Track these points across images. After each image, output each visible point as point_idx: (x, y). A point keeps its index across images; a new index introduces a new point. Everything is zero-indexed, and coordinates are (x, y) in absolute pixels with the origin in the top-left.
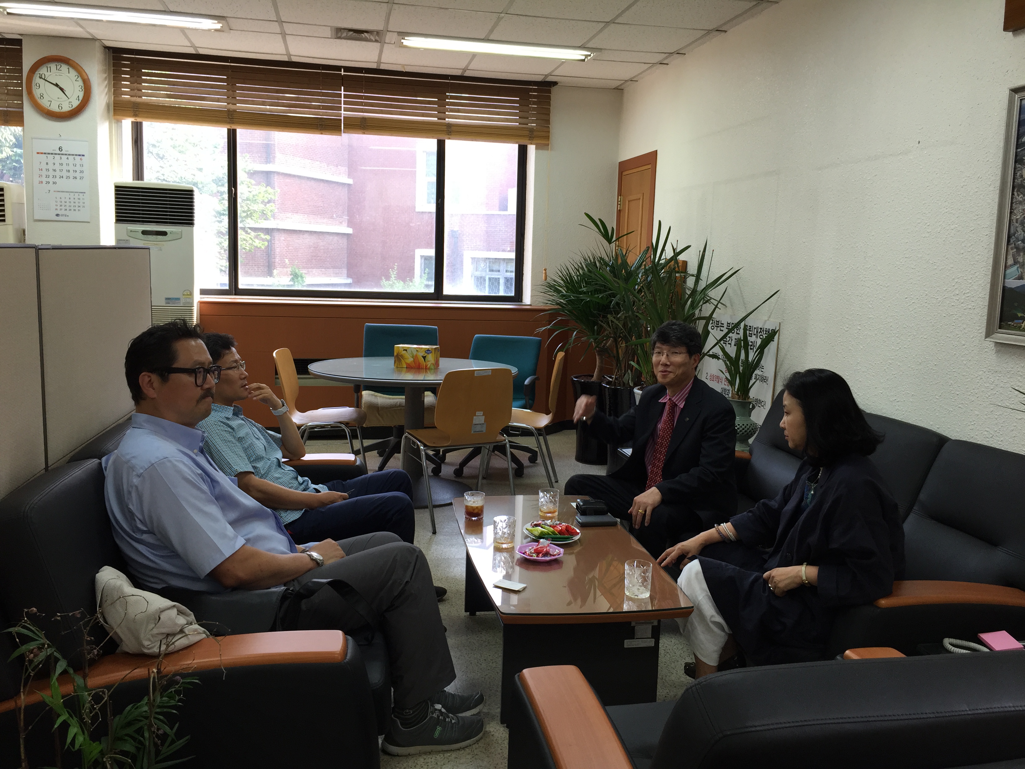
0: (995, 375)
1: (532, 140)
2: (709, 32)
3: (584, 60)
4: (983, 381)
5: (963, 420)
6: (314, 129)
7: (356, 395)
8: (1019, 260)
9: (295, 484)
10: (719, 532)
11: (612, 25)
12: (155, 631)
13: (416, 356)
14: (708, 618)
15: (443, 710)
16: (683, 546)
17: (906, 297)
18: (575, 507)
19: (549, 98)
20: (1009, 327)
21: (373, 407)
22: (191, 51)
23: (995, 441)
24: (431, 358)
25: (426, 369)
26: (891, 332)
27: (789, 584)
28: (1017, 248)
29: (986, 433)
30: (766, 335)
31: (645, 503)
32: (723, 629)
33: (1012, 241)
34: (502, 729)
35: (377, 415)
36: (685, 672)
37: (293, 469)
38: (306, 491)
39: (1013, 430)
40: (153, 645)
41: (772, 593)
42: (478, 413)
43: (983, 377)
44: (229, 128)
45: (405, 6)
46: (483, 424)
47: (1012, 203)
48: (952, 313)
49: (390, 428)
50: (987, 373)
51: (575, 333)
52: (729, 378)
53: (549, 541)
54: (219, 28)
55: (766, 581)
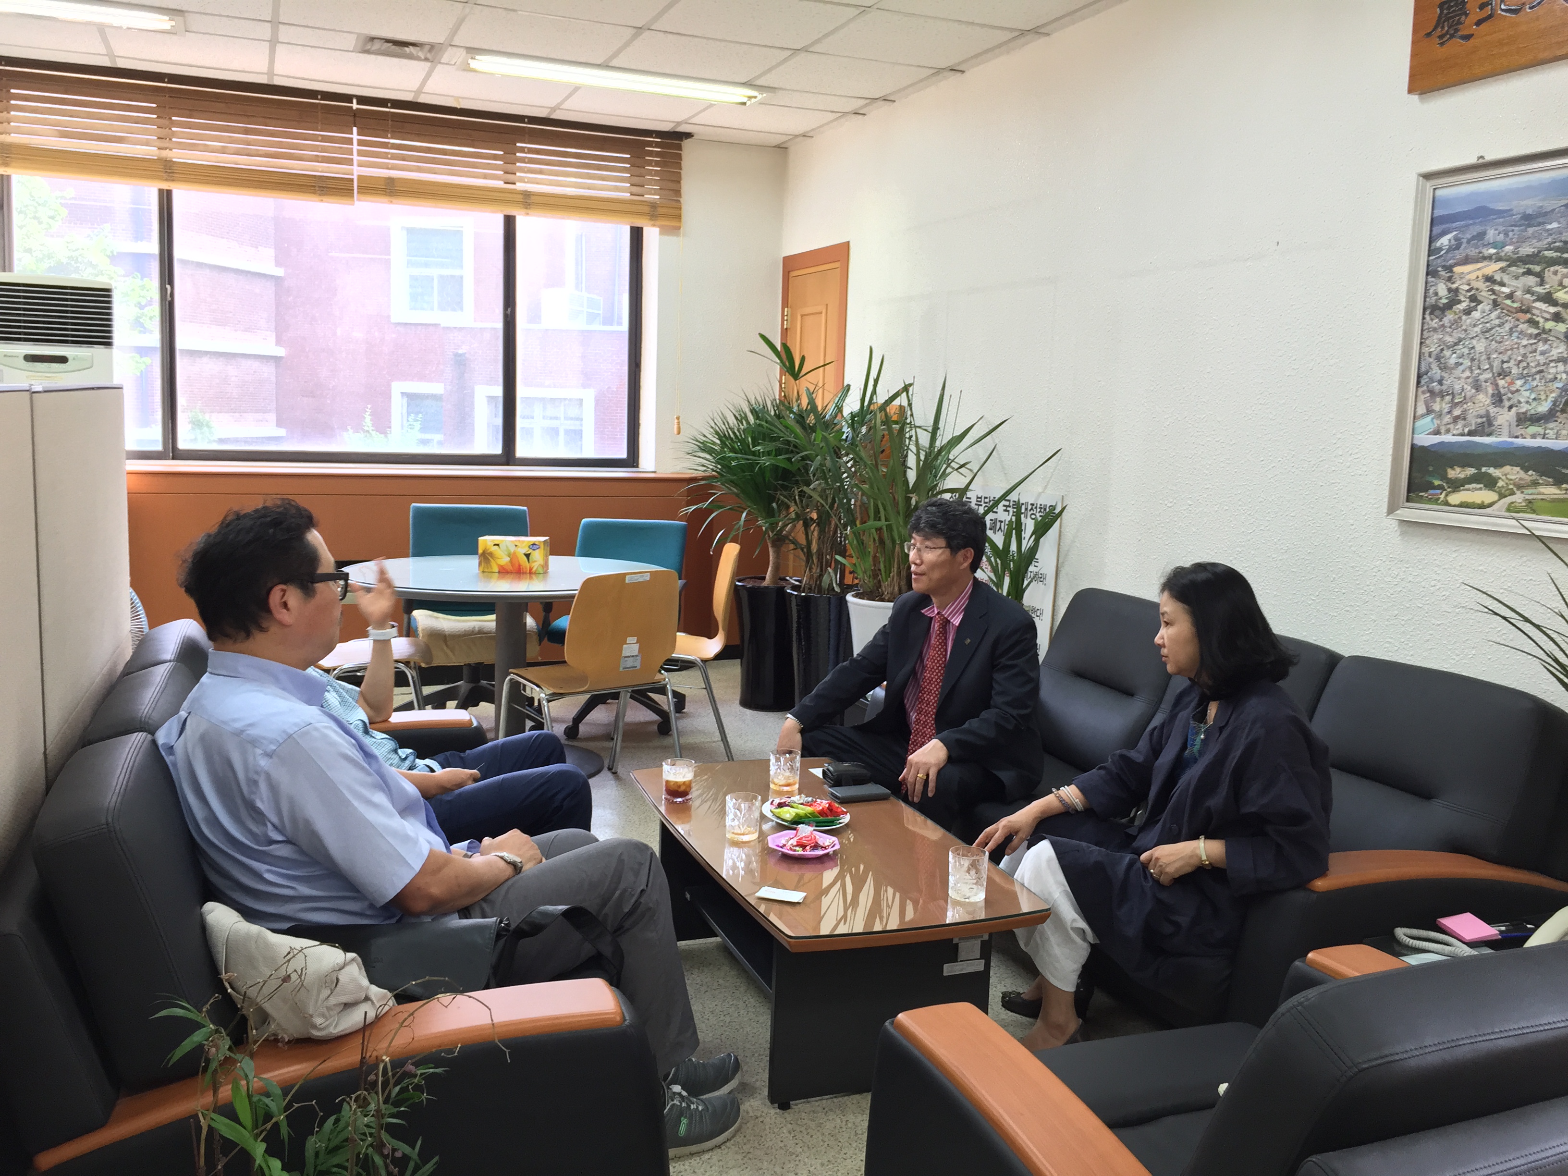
0: (1400, 566)
1: (656, 220)
2: (939, 71)
3: (744, 104)
4: (1382, 574)
5: (1354, 628)
6: (310, 193)
7: (405, 616)
8: (1434, 408)
9: (396, 760)
10: (1061, 800)
11: (803, 54)
12: (333, 1001)
13: (514, 553)
14: (1069, 924)
15: (684, 1093)
16: (1009, 822)
17: (1262, 459)
18: (821, 777)
19: (679, 157)
20: (1420, 500)
21: (438, 637)
22: (105, 62)
23: (1402, 656)
24: (538, 556)
25: (530, 573)
26: (1240, 508)
27: (1182, 867)
28: (1432, 392)
29: (1387, 645)
30: (1041, 514)
31: (925, 764)
32: (1085, 939)
33: (1423, 382)
34: (773, 1111)
35: (445, 648)
36: (1003, 1006)
37: (387, 736)
38: (412, 770)
39: (1428, 640)
40: (327, 1023)
41: (1157, 882)
42: (630, 640)
43: (1382, 569)
44: (162, 187)
45: (491, 9)
46: (637, 656)
47: (1422, 331)
48: (1333, 481)
49: (459, 668)
50: (1387, 563)
51: (744, 515)
52: (994, 579)
53: (812, 826)
54: (169, 28)
55: (1145, 866)
